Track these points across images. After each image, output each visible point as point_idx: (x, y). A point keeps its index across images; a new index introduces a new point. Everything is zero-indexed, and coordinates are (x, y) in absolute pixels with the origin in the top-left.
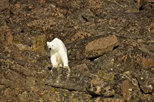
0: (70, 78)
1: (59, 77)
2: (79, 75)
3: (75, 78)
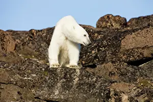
0: (79, 85)
1: (59, 84)
2: (95, 79)
3: (88, 84)
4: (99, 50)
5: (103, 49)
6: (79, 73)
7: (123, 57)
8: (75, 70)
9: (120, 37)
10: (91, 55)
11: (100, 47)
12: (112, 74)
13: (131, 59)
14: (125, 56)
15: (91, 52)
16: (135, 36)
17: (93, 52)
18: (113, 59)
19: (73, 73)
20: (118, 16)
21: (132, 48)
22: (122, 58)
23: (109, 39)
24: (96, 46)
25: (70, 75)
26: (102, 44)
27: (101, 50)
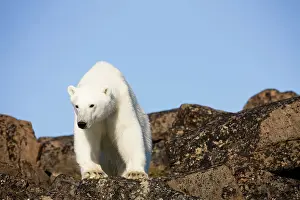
4: (211, 146)
5: (220, 144)
6: (146, 190)
7: (266, 161)
8: (138, 182)
9: (259, 116)
10: (194, 159)
11: (213, 138)
12: (229, 193)
13: (283, 164)
14: (271, 158)
15: (192, 152)
16: (292, 111)
17: (199, 150)
18: (241, 164)
19: (134, 189)
20: (291, 92)
21: (286, 139)
22: (262, 161)
23: (234, 121)
24: (204, 138)
25: (127, 194)
26: (218, 133)
27: (215, 146)
